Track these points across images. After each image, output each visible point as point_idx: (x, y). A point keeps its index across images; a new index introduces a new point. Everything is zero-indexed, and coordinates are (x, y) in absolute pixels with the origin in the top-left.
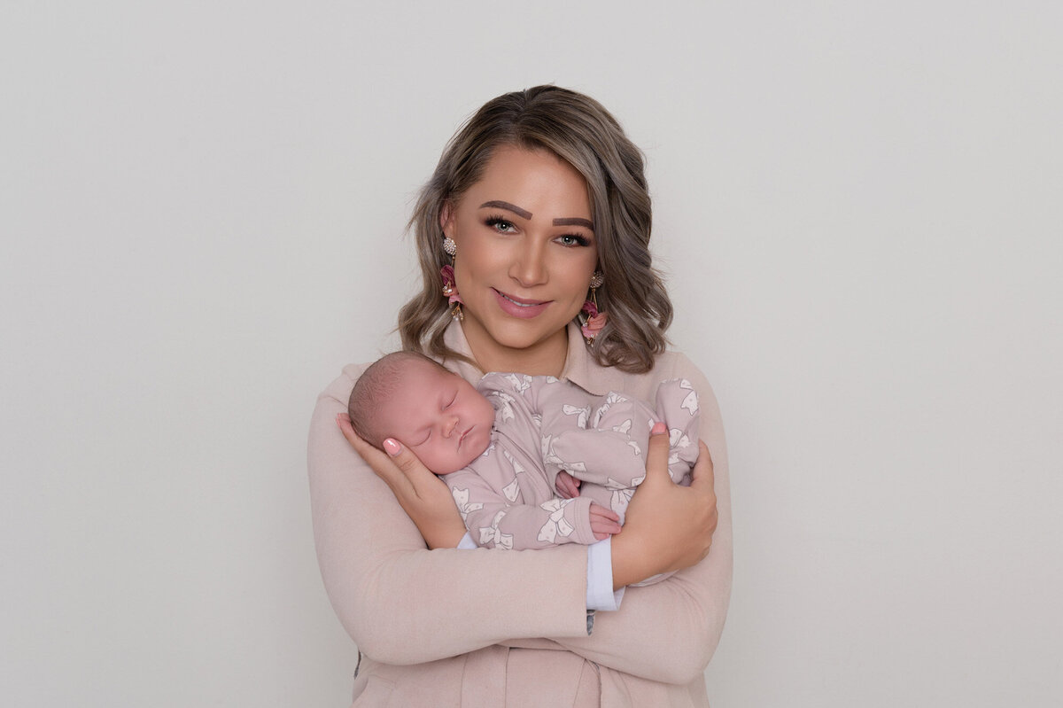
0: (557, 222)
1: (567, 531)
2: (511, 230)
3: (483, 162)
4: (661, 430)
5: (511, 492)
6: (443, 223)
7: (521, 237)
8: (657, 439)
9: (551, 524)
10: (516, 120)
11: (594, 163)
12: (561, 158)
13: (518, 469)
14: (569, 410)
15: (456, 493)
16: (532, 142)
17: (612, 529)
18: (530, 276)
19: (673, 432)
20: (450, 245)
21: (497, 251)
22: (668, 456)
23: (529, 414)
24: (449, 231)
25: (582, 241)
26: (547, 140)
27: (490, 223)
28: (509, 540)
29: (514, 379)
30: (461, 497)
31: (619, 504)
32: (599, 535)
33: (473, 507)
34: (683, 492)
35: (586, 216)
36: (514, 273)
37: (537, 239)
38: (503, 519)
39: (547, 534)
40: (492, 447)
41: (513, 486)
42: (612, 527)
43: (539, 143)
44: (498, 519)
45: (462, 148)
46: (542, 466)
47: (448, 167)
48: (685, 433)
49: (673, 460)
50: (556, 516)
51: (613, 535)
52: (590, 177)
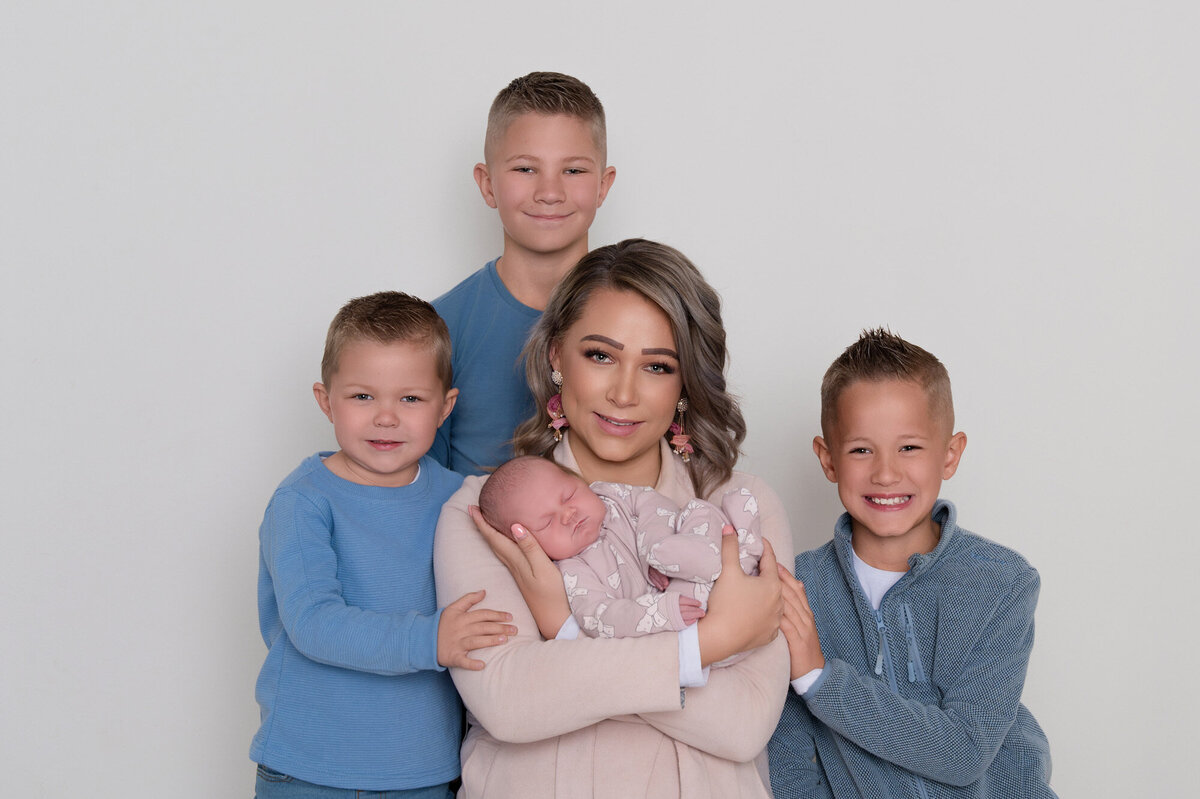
0: (646, 352)
1: (662, 622)
2: (607, 360)
3: (582, 303)
4: (730, 531)
5: (614, 581)
6: (551, 358)
7: (615, 366)
8: (729, 538)
9: (647, 618)
10: (609, 267)
11: (677, 302)
12: (646, 297)
13: (620, 561)
14: (662, 512)
15: (567, 578)
16: (622, 284)
17: (699, 615)
18: (624, 398)
19: (740, 532)
20: (557, 377)
21: (596, 379)
22: (738, 552)
23: (629, 517)
24: (556, 364)
25: (667, 369)
26: (636, 282)
27: (589, 354)
28: (611, 631)
29: (616, 488)
30: (570, 581)
31: (701, 594)
32: (688, 622)
33: (579, 592)
34: (754, 580)
35: (671, 347)
36: (611, 396)
37: (629, 367)
38: (605, 612)
39: (645, 625)
40: (600, 542)
41: (616, 575)
42: (697, 614)
43: (627, 285)
44: (600, 611)
45: (565, 292)
46: (639, 559)
47: (554, 310)
48: (749, 532)
49: (743, 555)
50: (652, 610)
51: (700, 619)
52: (673, 314)
